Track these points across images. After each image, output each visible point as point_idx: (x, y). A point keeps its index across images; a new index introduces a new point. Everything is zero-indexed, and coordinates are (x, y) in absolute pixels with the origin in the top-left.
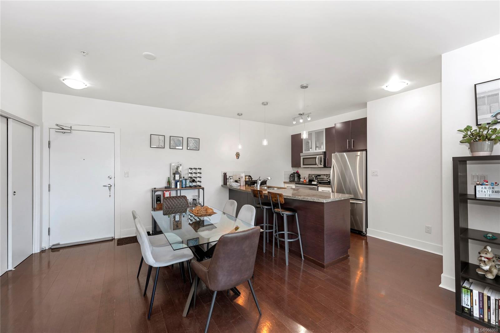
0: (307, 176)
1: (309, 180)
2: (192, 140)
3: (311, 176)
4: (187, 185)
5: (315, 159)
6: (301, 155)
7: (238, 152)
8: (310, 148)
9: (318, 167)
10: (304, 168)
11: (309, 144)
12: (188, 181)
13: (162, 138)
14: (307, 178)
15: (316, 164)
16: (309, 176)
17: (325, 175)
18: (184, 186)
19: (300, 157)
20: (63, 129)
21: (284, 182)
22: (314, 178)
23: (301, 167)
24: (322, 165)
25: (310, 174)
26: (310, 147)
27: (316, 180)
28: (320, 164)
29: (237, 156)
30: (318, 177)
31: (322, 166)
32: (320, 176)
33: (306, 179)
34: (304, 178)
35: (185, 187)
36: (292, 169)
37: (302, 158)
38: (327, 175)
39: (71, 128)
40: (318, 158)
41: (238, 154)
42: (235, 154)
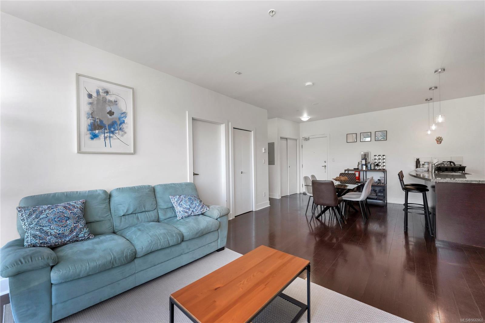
2: (380, 133)
4: (372, 168)
12: (372, 166)
13: (354, 135)
18: (369, 168)
20: (306, 139)
29: (437, 141)
35: (370, 170)
39: (309, 137)
41: (440, 138)
42: (436, 140)
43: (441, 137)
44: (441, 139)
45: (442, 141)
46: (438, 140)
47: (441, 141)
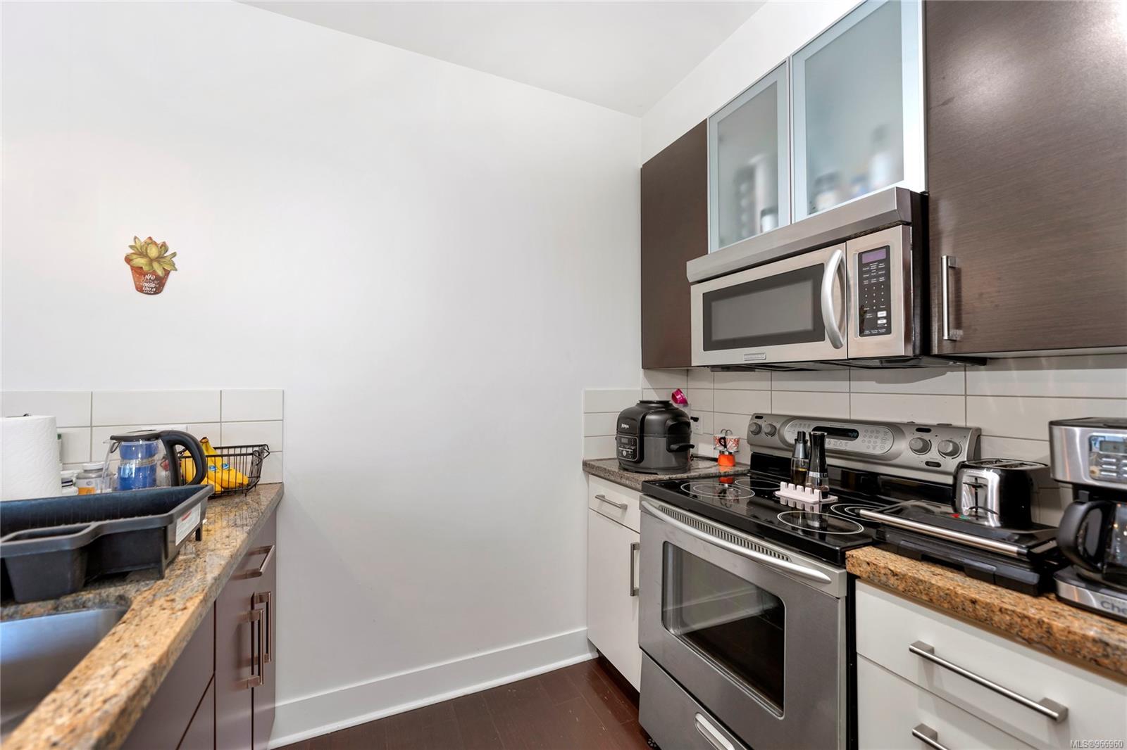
0: (741, 429)
1: (756, 458)
3: (766, 429)
5: (807, 287)
6: (691, 279)
7: (151, 241)
8: (764, 213)
9: (840, 354)
10: (714, 368)
11: (752, 188)
14: (737, 442)
15: (817, 332)
16: (757, 431)
17: (896, 429)
19: (686, 286)
21: (585, 464)
22: (792, 448)
23: (695, 362)
24: (888, 330)
25: (759, 417)
26: (761, 205)
27: (814, 475)
28: (867, 326)
29: (138, 271)
30: (831, 443)
31: (894, 344)
32: (849, 434)
33: (732, 447)
34: (723, 441)
36: (645, 375)
37: (697, 293)
38: (924, 429)
40: (840, 269)
41: (153, 252)
42: (128, 260)
43: (164, 247)
44: (160, 258)
45: (167, 273)
46: (140, 262)
47: (160, 273)
